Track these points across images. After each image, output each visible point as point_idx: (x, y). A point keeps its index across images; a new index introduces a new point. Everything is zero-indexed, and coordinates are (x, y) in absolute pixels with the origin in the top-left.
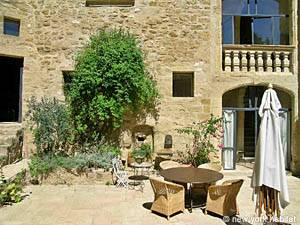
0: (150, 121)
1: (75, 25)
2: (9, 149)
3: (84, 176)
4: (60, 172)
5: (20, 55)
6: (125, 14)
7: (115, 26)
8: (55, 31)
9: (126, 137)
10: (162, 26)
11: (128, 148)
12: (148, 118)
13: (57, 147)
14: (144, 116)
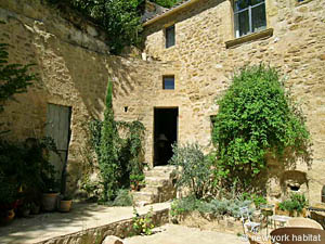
0: (301, 166)
1: (218, 70)
2: (159, 189)
3: (215, 223)
4: (195, 215)
5: (175, 105)
6: (265, 48)
7: (255, 62)
8: (201, 79)
9: (273, 184)
10: (307, 50)
11: (277, 197)
12: (298, 163)
13: (206, 191)
14: (293, 160)
